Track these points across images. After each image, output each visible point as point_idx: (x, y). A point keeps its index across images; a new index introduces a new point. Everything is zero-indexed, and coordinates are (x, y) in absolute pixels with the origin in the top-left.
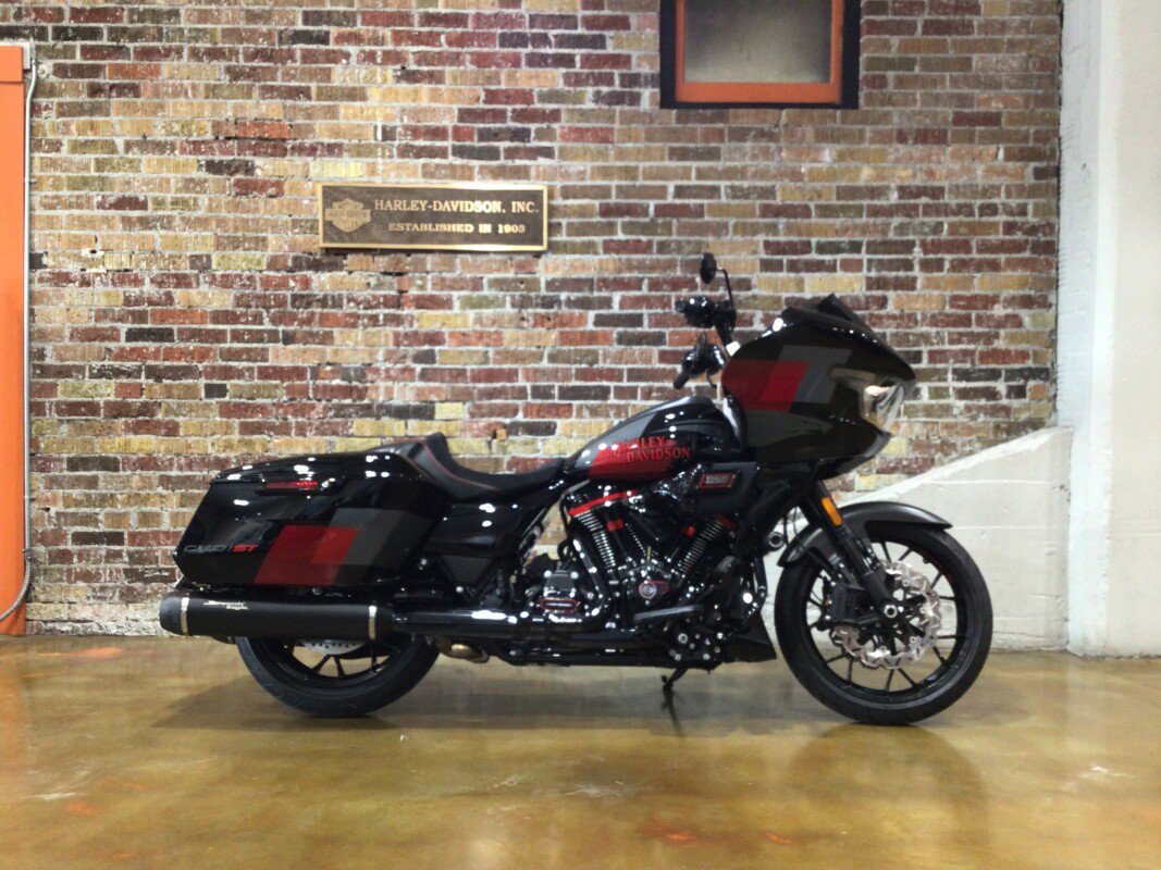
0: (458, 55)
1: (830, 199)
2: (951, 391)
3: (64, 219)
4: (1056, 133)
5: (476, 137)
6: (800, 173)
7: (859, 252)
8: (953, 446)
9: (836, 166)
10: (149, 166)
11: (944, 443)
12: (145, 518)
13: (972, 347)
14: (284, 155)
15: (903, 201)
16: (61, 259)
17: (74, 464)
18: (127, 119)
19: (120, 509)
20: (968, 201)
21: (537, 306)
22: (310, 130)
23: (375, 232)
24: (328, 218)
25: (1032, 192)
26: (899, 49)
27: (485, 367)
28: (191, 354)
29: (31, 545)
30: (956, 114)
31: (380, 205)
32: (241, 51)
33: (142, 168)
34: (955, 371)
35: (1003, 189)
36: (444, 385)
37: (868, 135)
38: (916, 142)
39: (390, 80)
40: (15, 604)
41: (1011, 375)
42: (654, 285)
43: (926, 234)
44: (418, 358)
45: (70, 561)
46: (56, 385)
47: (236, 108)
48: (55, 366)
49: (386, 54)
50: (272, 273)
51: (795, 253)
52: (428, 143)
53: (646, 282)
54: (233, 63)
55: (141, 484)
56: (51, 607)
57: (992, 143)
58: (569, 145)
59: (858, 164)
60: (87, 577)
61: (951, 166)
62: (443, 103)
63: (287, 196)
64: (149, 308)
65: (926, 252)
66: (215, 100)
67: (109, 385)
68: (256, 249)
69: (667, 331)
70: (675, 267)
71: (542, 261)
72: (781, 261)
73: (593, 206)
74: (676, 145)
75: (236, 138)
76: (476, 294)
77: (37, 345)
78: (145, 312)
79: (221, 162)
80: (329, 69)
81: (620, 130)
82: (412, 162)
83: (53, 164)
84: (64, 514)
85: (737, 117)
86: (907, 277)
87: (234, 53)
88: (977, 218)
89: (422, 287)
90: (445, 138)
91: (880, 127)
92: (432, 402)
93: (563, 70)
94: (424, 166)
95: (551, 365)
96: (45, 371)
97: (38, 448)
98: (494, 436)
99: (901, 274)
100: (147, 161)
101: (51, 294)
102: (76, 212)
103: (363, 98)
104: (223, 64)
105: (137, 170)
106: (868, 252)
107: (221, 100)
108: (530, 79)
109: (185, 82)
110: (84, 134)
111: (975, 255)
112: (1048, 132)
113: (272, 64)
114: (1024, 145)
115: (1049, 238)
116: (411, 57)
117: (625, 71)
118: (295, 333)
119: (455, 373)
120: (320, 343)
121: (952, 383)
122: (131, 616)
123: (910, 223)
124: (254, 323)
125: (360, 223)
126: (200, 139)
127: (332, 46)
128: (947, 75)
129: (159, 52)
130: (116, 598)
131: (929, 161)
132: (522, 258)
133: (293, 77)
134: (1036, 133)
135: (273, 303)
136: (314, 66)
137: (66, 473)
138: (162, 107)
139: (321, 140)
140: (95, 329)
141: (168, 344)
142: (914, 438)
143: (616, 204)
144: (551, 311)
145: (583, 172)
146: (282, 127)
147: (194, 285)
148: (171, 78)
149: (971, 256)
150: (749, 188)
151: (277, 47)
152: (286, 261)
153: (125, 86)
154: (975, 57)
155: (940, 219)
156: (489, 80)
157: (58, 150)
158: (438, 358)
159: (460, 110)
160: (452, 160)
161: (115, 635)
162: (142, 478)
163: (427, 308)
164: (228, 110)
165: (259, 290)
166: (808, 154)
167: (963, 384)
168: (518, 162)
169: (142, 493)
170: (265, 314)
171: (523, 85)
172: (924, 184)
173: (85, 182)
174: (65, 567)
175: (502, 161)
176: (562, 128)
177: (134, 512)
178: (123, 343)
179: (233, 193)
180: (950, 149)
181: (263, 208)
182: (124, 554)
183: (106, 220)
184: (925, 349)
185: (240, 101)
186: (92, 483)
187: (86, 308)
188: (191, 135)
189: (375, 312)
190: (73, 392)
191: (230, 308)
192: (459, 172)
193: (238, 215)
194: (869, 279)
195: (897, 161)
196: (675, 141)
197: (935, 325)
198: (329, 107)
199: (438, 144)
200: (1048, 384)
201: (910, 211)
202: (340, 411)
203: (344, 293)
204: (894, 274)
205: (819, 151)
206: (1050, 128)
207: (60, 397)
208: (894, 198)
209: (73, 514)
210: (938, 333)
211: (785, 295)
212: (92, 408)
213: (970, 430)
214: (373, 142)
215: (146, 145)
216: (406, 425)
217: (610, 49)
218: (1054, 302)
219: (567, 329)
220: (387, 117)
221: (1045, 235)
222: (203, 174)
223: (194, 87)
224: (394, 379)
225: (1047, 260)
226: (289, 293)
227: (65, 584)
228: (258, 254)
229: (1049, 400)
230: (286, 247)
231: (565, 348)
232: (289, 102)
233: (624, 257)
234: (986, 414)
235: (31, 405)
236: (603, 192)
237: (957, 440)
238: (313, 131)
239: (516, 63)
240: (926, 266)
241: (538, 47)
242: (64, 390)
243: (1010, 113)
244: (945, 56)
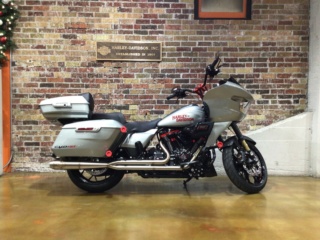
0: (136, 4)
1: (244, 46)
2: (277, 101)
3: (21, 52)
4: (308, 27)
5: (141, 28)
6: (234, 38)
7: (251, 61)
8: (278, 117)
9: (245, 36)
10: (46, 36)
11: (275, 116)
12: (46, 138)
13: (283, 89)
14: (85, 33)
15: (264, 47)
16: (21, 63)
17: (25, 123)
18: (39, 22)
19: (38, 136)
20: (283, 47)
21: (158, 77)
22: (93, 26)
23: (112, 55)
24: (98, 52)
25: (301, 44)
26: (263, 3)
27: (143, 94)
28: (59, 91)
29: (13, 146)
30: (279, 21)
31: (113, 48)
32: (73, 3)
33: (44, 37)
34: (279, 96)
35: (293, 43)
36: (132, 100)
37: (254, 27)
38: (268, 30)
39: (116, 11)
40: (8, 163)
41: (295, 97)
42: (192, 71)
43: (271, 56)
44: (124, 92)
45: (24, 151)
46: (20, 100)
47: (71, 19)
48: (19, 94)
49: (115, 4)
50: (82, 67)
51: (233, 62)
52: (127, 30)
53: (190, 70)
54: (71, 6)
55: (45, 129)
56: (19, 164)
57: (290, 30)
58: (168, 30)
59: (252, 36)
60: (29, 155)
61: (278, 36)
62: (131, 18)
63: (87, 45)
64: (47, 78)
65: (270, 62)
66: (65, 17)
67: (35, 100)
68: (78, 61)
69: (196, 84)
70: (198, 66)
71: (160, 64)
72: (229, 64)
73: (175, 48)
74: (198, 30)
75: (72, 28)
76: (141, 74)
77: (14, 88)
78: (46, 78)
79: (67, 35)
80: (99, 8)
81: (182, 26)
82: (122, 35)
83: (18, 35)
84: (22, 137)
85: (216, 22)
86: (265, 69)
87: (71, 3)
88: (285, 52)
89: (125, 72)
90: (132, 28)
91: (258, 25)
92: (129, 105)
93: (166, 8)
94: (126, 36)
95: (162, 94)
96: (16, 96)
97: (14, 118)
98: (146, 115)
99: (263, 68)
100: (46, 34)
101: (18, 73)
102: (25, 49)
103: (108, 17)
104: (68, 6)
105: (43, 37)
106: (254, 61)
107: (67, 17)
108: (157, 11)
109: (57, 12)
110: (27, 27)
111: (285, 62)
112: (306, 26)
113: (82, 6)
114: (298, 30)
115: (306, 57)
116: (122, 4)
117: (184, 9)
118: (89, 85)
119: (135, 96)
120: (95, 88)
121: (278, 99)
122: (42, 166)
123: (266, 53)
124: (77, 82)
125: (108, 53)
126: (61, 28)
127: (99, 1)
128: (277, 10)
129: (49, 3)
130: (37, 161)
131: (272, 35)
132: (154, 63)
133: (88, 10)
134: (302, 27)
135: (82, 76)
136: (94, 7)
137: (23, 125)
138: (50, 19)
139: (96, 29)
140: (31, 83)
141: (52, 88)
142: (267, 115)
143: (181, 47)
144: (163, 78)
145: (172, 38)
146: (85, 25)
147: (60, 71)
148: (53, 10)
149: (283, 62)
150: (220, 43)
151: (83, 2)
152: (86, 64)
153: (39, 13)
154: (285, 5)
155: (275, 52)
156: (145, 11)
157: (19, 31)
158: (130, 92)
159: (136, 20)
160: (134, 34)
161: (37, 172)
162: (45, 127)
163: (127, 78)
164: (69, 20)
165: (78, 72)
166: (237, 33)
167: (281, 99)
168: (153, 35)
169: (45, 131)
170: (80, 79)
171: (155, 13)
172: (270, 42)
173: (28, 41)
174: (23, 152)
175: (148, 35)
176: (166, 25)
177: (42, 136)
178: (39, 88)
179: (71, 44)
180: (278, 31)
181: (79, 48)
182: (40, 149)
183: (34, 52)
184: (270, 89)
185: (73, 17)
186: (30, 128)
187: (28, 78)
188: (58, 27)
189: (112, 79)
190: (25, 102)
191: (70, 78)
192: (136, 38)
193: (72, 50)
194: (254, 69)
195: (263, 35)
196: (199, 29)
197: (274, 83)
198: (99, 19)
199: (130, 30)
200: (305, 99)
201: (266, 49)
202: (102, 107)
203: (103, 73)
204: (261, 68)
205: (240, 32)
206: (306, 25)
207: (21, 103)
208: (261, 45)
209: (25, 137)
210: (274, 85)
211: (230, 74)
212: (30, 107)
213: (283, 113)
214: (112, 29)
215: (45, 30)
216: (121, 111)
217: (180, 3)
218: (307, 76)
219: (167, 84)
220: (115, 22)
221: (305, 56)
222: (62, 39)
223: (59, 13)
224: (117, 98)
225: (305, 64)
226: (87, 73)
227: (22, 157)
228: (78, 62)
229: (306, 104)
230: (86, 60)
231: (167, 89)
232: (87, 18)
233: (184, 63)
234: (288, 108)
235: (12, 105)
236: (178, 44)
237: (279, 116)
238: (94, 26)
239: (153, 6)
240: (271, 65)
241: (159, 2)
242: (22, 101)
243: (295, 21)
244: (276, 4)
